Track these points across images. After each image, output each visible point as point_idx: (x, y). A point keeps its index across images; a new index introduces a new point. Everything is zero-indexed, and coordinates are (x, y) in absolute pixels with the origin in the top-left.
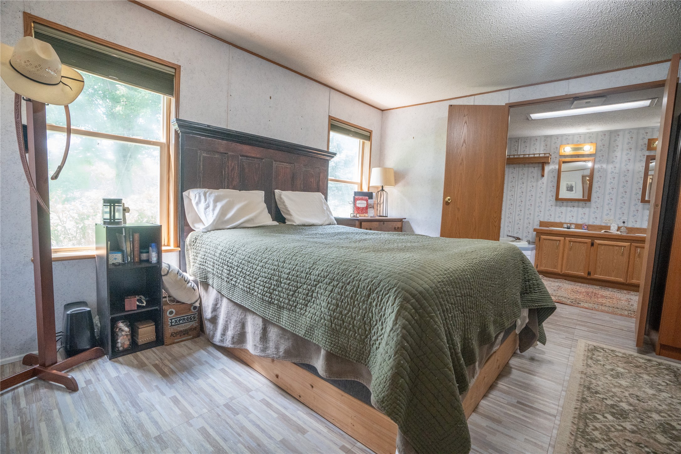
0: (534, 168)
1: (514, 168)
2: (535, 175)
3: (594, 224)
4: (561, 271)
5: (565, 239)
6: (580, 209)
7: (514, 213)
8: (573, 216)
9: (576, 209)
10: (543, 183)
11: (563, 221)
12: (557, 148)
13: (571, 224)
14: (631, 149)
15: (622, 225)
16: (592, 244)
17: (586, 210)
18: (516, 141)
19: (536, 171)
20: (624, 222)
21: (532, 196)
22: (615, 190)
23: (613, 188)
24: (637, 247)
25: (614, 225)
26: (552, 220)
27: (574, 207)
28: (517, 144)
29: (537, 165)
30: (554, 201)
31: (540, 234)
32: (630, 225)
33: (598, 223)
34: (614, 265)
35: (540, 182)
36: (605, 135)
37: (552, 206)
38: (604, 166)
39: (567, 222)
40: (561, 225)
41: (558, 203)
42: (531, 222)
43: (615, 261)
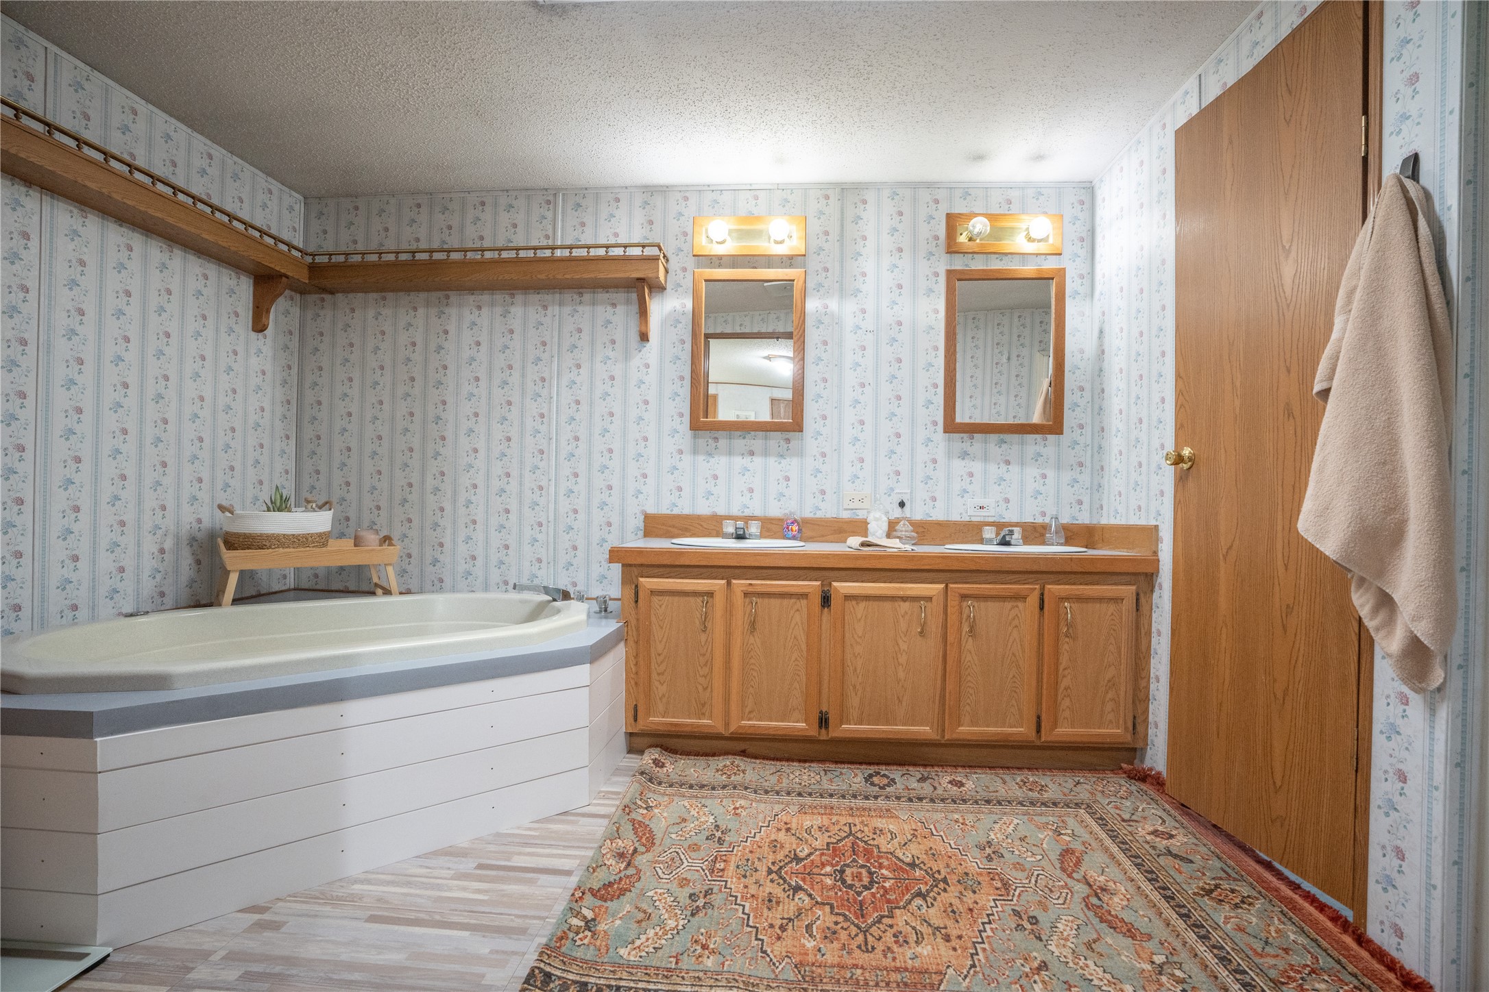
0: (614, 305)
1: (545, 307)
2: (619, 335)
3: (819, 515)
4: (727, 725)
5: (729, 583)
6: (772, 461)
7: (552, 489)
8: (751, 490)
9: (758, 461)
10: (647, 366)
11: (721, 511)
12: (685, 234)
13: (747, 519)
14: (900, 250)
15: (897, 513)
16: (826, 600)
17: (791, 465)
18: (548, 202)
19: (620, 316)
20: (902, 504)
21: (612, 415)
22: (868, 389)
23: (863, 385)
24: (964, 597)
25: (878, 515)
26: (685, 507)
27: (752, 453)
28: (549, 215)
29: (620, 296)
30: (689, 433)
31: (635, 571)
32: (918, 512)
33: (829, 510)
34: (901, 675)
35: (636, 361)
36: (827, 197)
37: (681, 452)
38: (833, 305)
39: (735, 511)
40: (710, 525)
41: (701, 442)
42: (615, 520)
43: (903, 659)
